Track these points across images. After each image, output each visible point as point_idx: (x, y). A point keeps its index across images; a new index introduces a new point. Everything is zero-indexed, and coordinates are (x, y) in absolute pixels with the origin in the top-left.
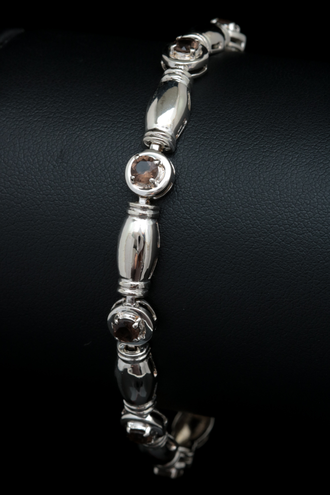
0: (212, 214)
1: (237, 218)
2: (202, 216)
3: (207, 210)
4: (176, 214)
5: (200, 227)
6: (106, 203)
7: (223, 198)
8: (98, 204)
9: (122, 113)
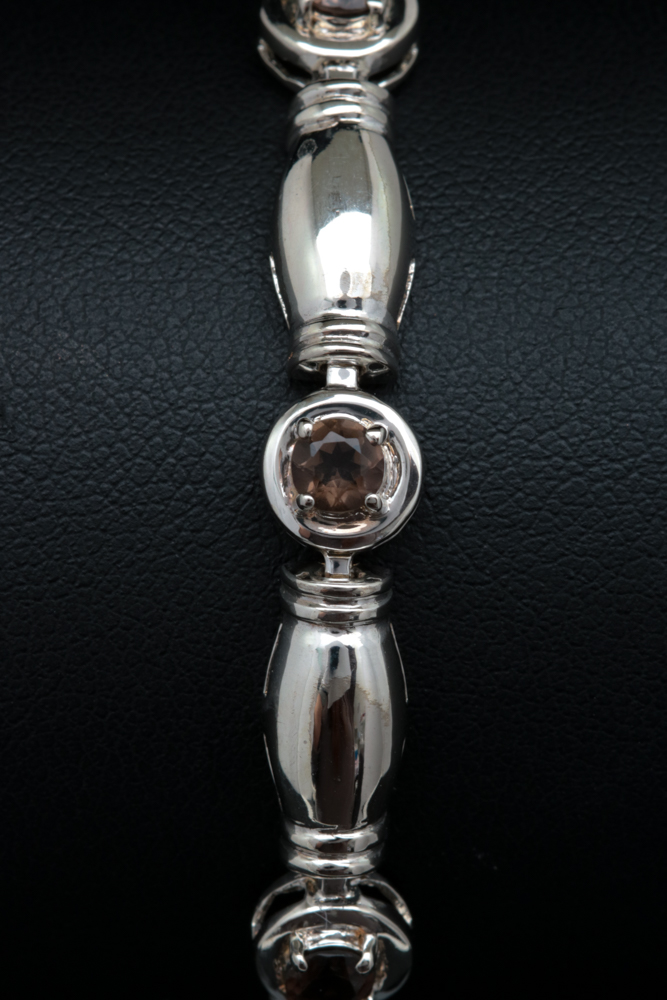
0: (563, 555)
1: (650, 556)
2: (530, 567)
3: (544, 544)
4: (440, 572)
5: (526, 605)
6: (194, 569)
7: (590, 496)
8: (166, 576)
9: (177, 249)
